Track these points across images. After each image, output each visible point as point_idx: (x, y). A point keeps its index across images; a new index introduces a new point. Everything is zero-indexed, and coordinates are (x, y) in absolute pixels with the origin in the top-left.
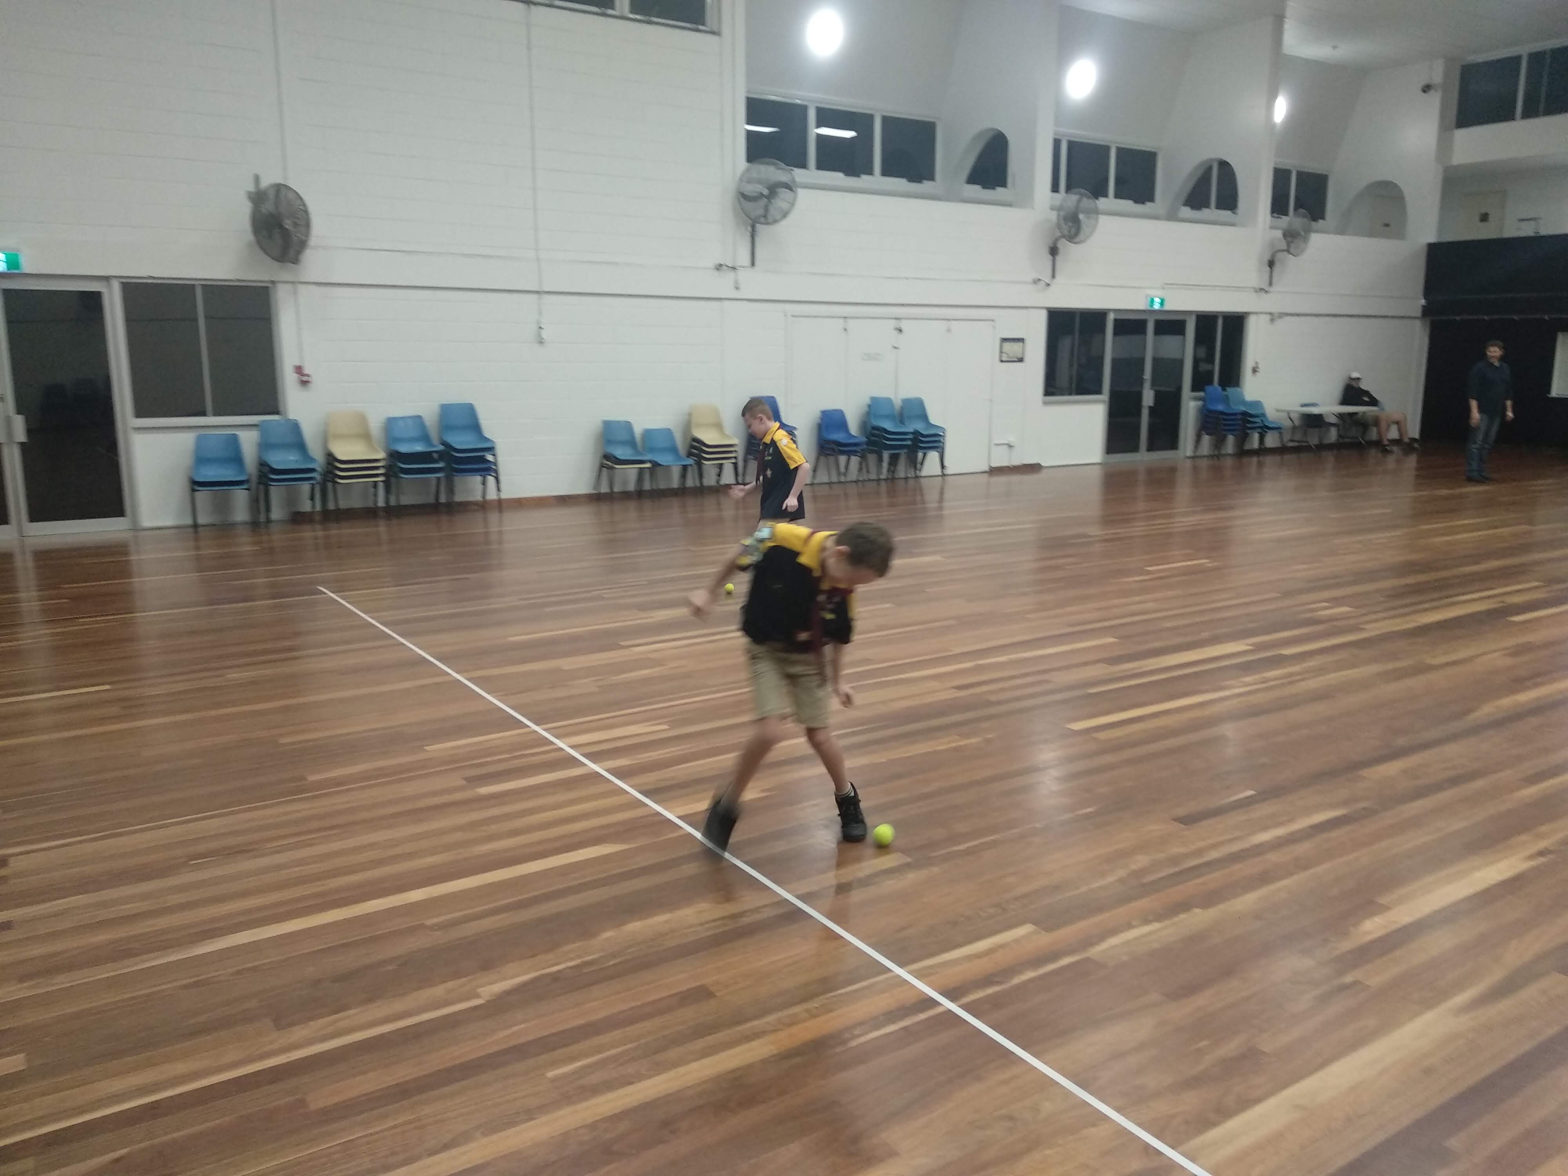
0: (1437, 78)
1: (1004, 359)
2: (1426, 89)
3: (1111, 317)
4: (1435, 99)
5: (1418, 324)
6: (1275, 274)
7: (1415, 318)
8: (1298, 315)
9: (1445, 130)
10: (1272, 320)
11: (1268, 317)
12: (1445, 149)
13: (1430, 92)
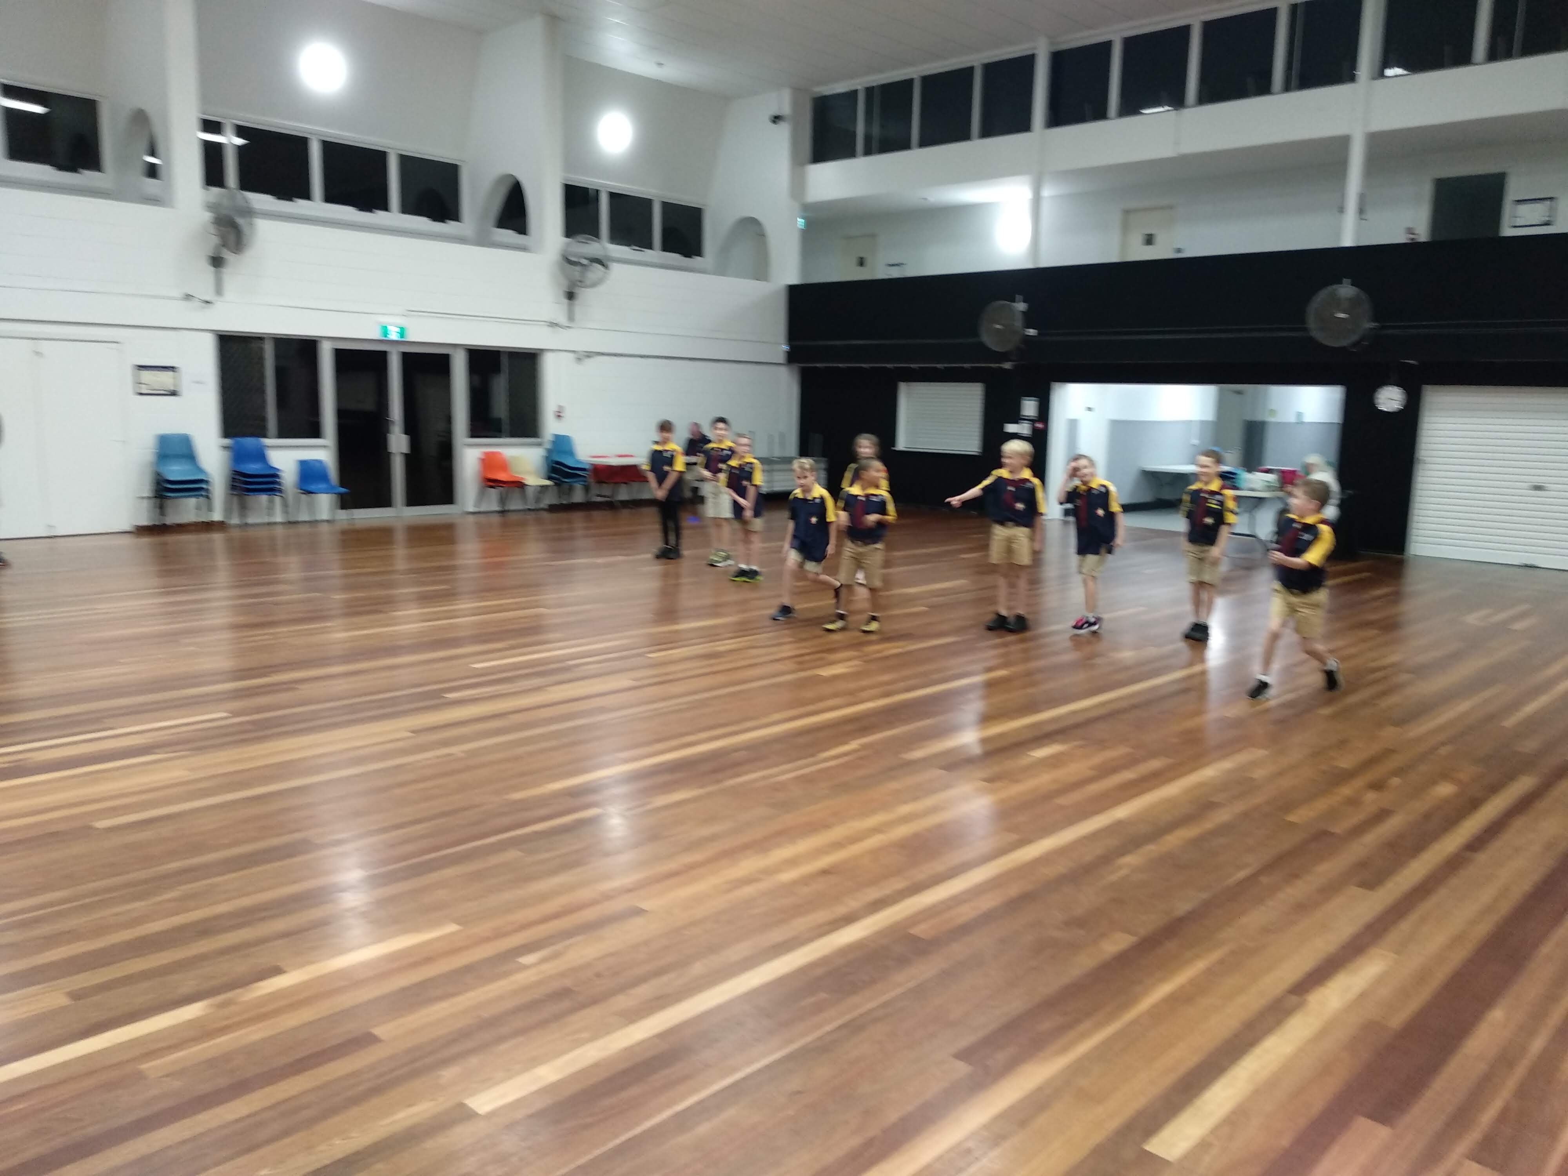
0: (786, 109)
1: (144, 392)
2: (776, 119)
3: (327, 346)
4: (783, 131)
5: (782, 370)
6: (575, 308)
7: (780, 364)
8: (615, 355)
9: (798, 163)
10: (579, 359)
11: (573, 355)
12: (798, 185)
13: (780, 123)
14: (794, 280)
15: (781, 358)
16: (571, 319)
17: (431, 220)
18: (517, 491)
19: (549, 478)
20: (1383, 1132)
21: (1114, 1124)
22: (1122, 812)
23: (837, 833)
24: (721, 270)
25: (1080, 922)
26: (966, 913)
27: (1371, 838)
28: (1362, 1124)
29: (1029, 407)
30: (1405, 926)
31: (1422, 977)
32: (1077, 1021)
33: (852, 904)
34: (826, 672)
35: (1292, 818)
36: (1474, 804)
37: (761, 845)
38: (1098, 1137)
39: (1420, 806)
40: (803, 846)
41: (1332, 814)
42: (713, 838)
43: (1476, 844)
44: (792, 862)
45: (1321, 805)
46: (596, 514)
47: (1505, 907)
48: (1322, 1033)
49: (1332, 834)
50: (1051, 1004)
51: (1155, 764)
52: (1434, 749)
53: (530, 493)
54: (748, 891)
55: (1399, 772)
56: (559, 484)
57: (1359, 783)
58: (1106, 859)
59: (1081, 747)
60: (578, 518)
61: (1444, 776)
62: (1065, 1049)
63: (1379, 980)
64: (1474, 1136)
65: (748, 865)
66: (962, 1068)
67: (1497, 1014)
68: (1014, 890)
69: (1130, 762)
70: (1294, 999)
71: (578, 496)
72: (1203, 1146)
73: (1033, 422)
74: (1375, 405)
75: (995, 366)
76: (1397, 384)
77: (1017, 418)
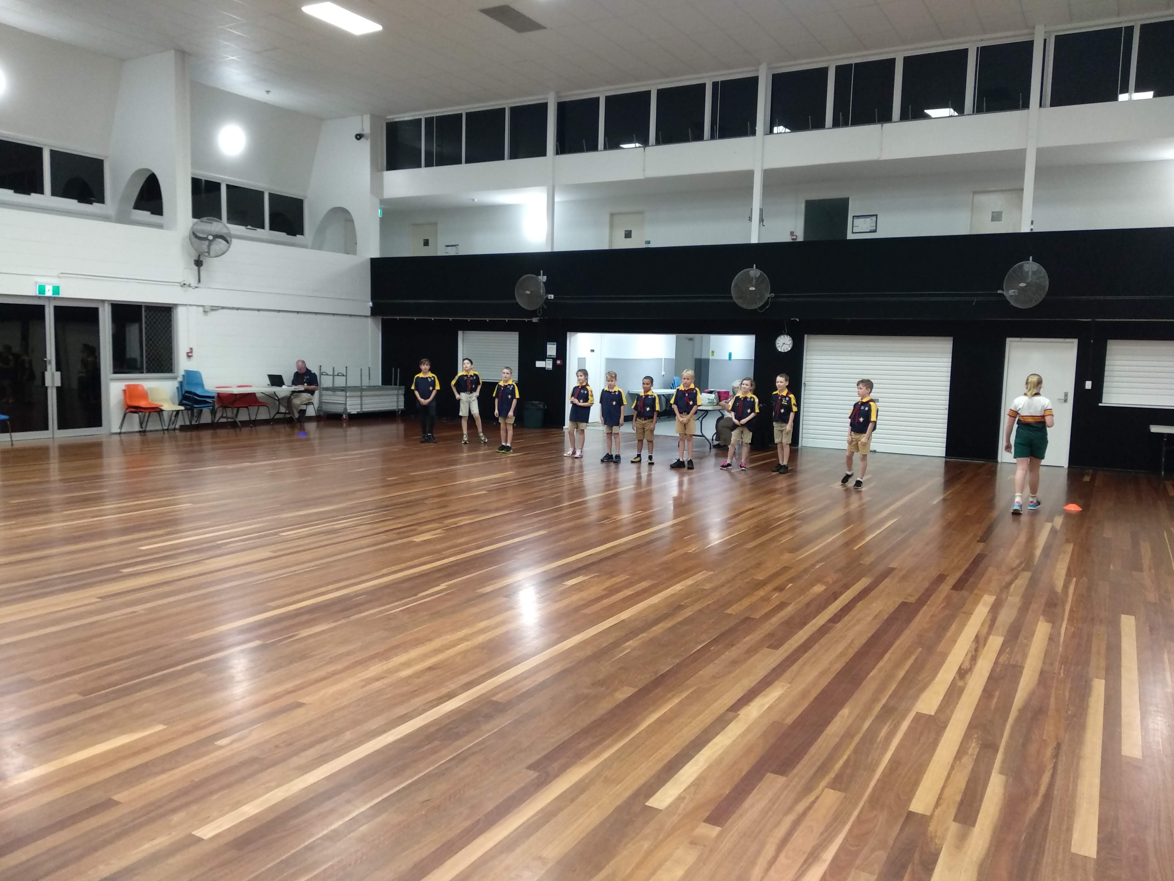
0: (367, 131)
2: (359, 137)
4: (365, 145)
5: (370, 321)
6: (202, 273)
7: (366, 316)
8: (236, 309)
9: (376, 169)
10: (205, 312)
11: (201, 309)
12: (377, 186)
13: (362, 140)
14: (376, 255)
15: (367, 312)
16: (199, 281)
17: (79, 202)
18: (155, 415)
19: (181, 404)
20: (781, 780)
21: (627, 794)
22: (624, 615)
23: (436, 643)
24: (318, 245)
25: (601, 683)
26: (528, 684)
27: (775, 620)
28: (770, 776)
29: (552, 349)
30: (795, 668)
31: (804, 695)
32: (603, 740)
33: (452, 686)
34: (418, 539)
35: (729, 611)
36: (835, 596)
37: (384, 655)
38: (619, 802)
39: (804, 599)
40: (413, 653)
41: (752, 607)
42: (348, 654)
43: (836, 618)
44: (408, 664)
45: (746, 602)
46: (222, 432)
47: (851, 653)
48: (748, 731)
49: (753, 619)
50: (586, 731)
51: (644, 584)
52: (813, 565)
53: (166, 416)
54: (377, 685)
55: (791, 580)
56: (190, 409)
57: (769, 587)
58: (616, 644)
59: (598, 576)
60: (206, 435)
61: (818, 580)
62: (596, 757)
63: (780, 699)
64: (832, 775)
65: (375, 669)
66: (533, 775)
67: (845, 711)
68: (558, 668)
69: (629, 584)
70: (731, 714)
71: (206, 418)
72: (680, 798)
73: (554, 360)
74: (776, 348)
75: (526, 320)
76: (788, 334)
77: (543, 357)
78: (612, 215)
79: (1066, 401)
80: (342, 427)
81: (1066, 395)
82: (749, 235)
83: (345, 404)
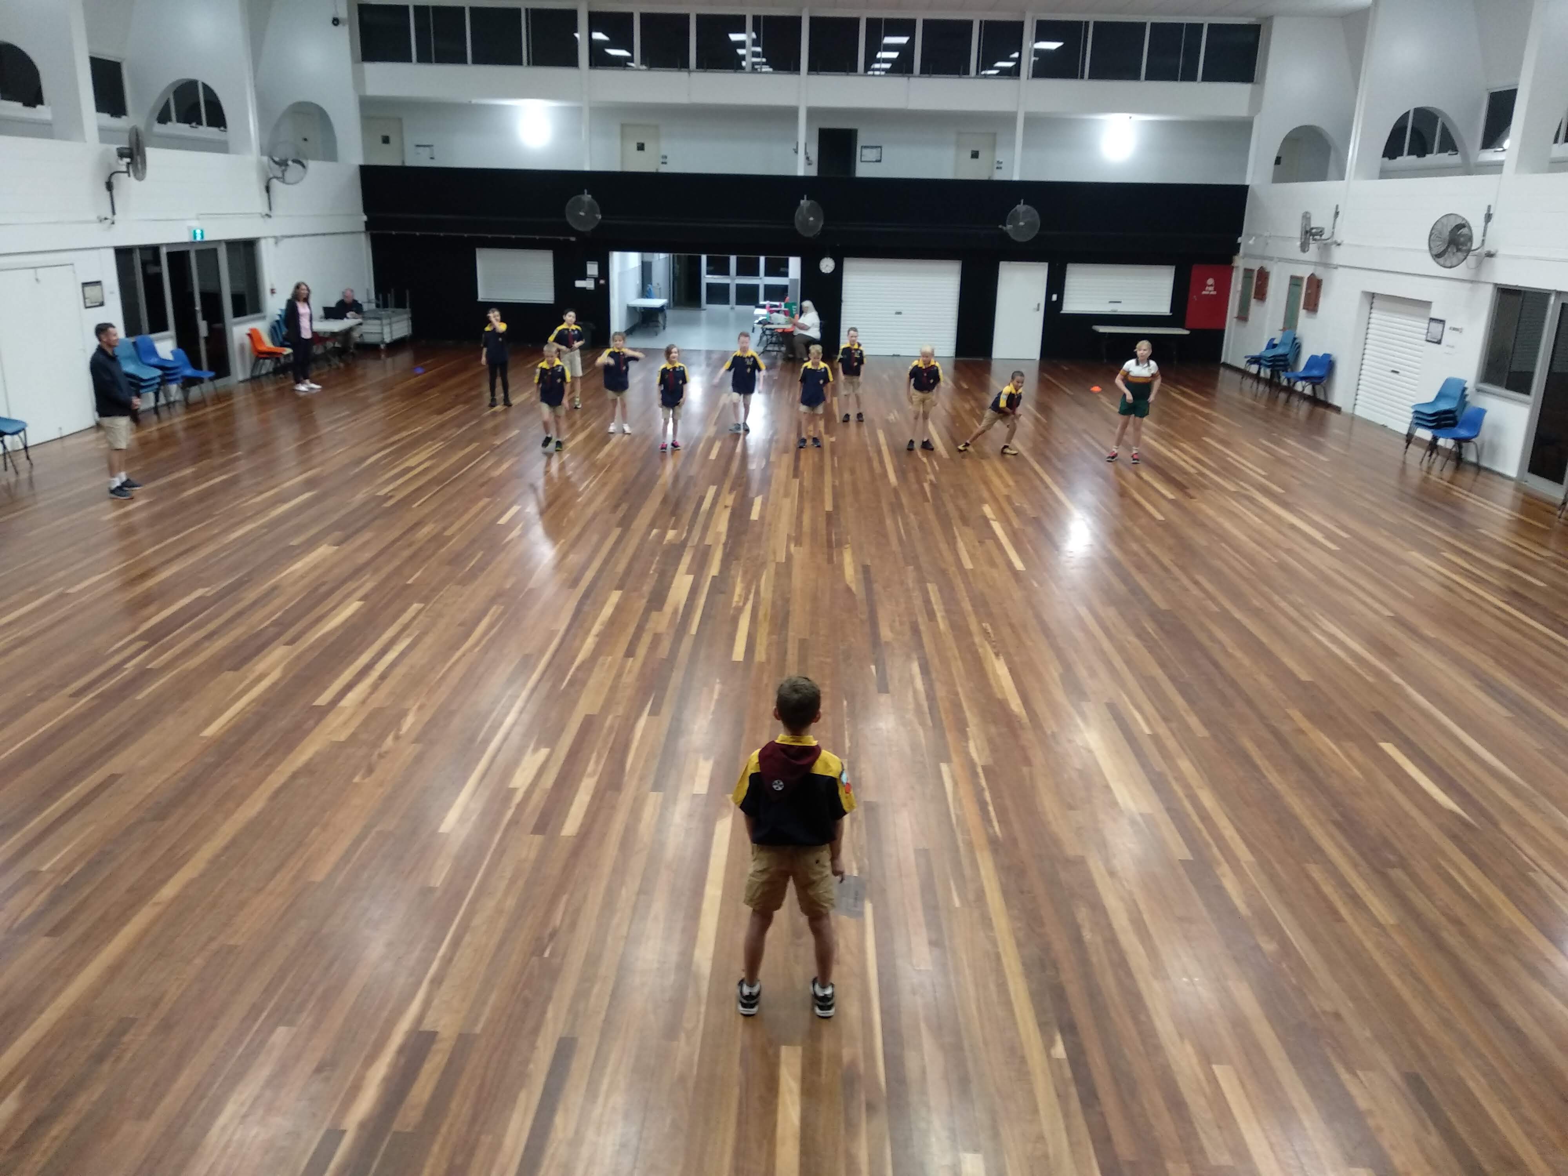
0: (343, 14)
1: (88, 305)
2: (336, 22)
3: (164, 251)
4: (344, 32)
5: (363, 238)
6: (271, 200)
7: (360, 232)
9: (356, 64)
10: (276, 243)
11: (274, 240)
12: (359, 80)
13: (340, 26)
14: (362, 163)
15: (363, 228)
16: (270, 209)
17: (112, 116)
29: (592, 269)
73: (597, 281)
74: (820, 271)
75: (561, 238)
76: (831, 257)
77: (584, 277)
78: (623, 126)
79: (1038, 310)
80: (379, 358)
81: (1039, 305)
82: (796, 167)
83: (382, 333)
